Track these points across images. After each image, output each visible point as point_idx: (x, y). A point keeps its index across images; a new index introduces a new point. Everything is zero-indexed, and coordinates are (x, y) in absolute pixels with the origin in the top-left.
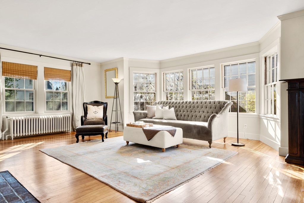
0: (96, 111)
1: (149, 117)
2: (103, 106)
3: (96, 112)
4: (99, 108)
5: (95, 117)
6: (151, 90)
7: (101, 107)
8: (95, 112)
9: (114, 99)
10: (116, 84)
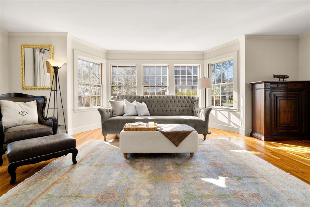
0: (23, 111)
1: (117, 114)
2: (36, 101)
3: (25, 113)
4: (29, 106)
5: (24, 122)
6: (95, 82)
7: (33, 104)
8: (21, 113)
9: (51, 90)
10: (56, 68)
